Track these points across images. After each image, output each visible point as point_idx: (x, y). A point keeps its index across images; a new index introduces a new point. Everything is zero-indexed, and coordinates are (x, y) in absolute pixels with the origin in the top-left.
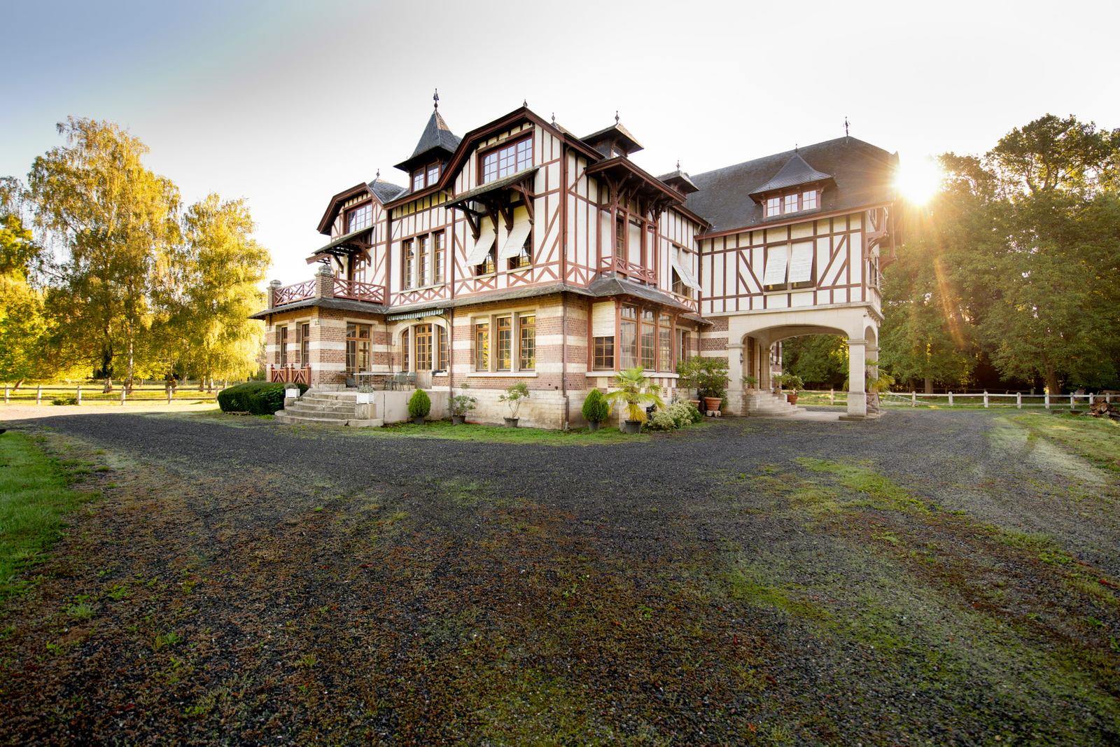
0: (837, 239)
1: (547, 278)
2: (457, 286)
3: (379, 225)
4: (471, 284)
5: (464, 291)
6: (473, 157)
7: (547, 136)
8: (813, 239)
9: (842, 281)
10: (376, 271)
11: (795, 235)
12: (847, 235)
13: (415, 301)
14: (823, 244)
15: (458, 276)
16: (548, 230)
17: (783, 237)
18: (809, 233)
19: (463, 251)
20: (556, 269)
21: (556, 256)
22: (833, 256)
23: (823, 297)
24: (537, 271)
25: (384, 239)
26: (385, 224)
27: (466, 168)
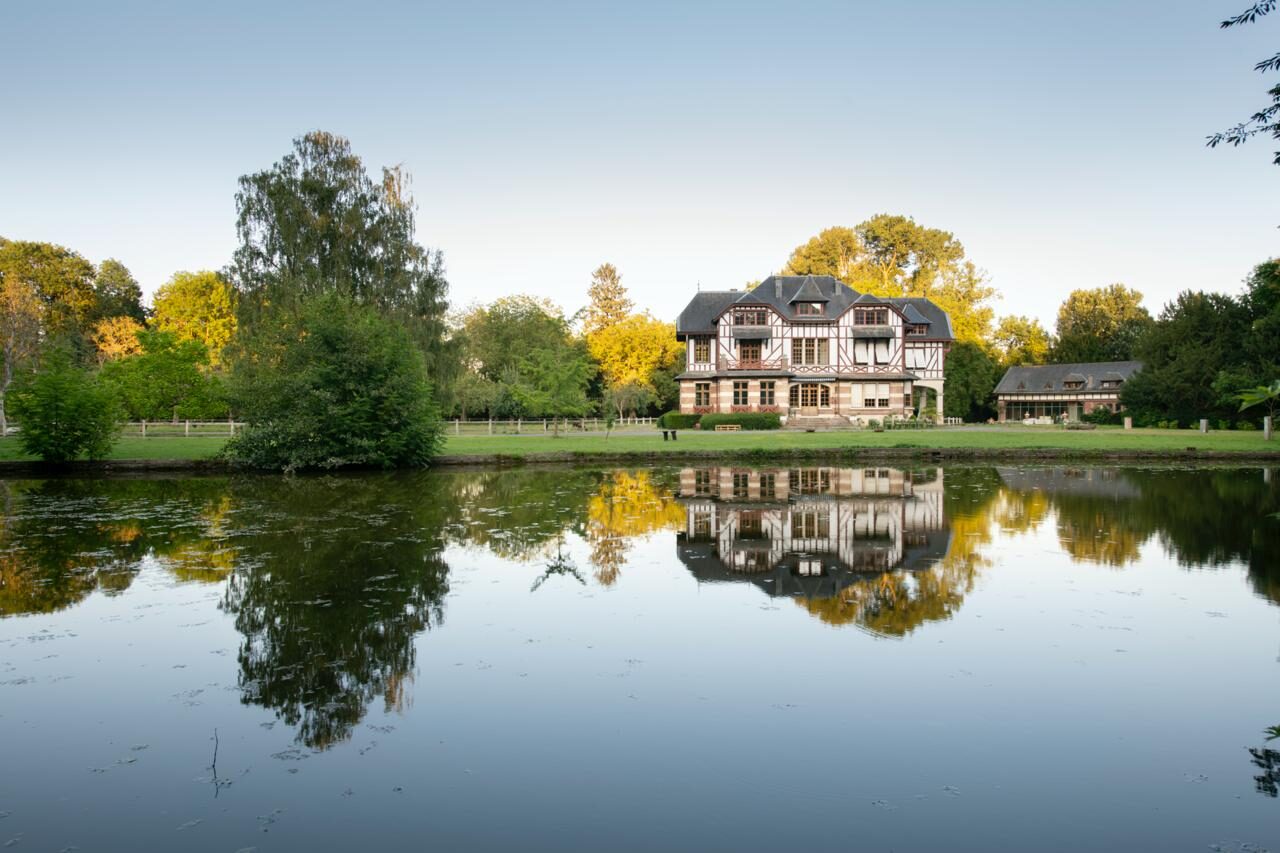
0: (934, 350)
1: (895, 371)
2: (841, 368)
3: (774, 329)
4: (852, 368)
5: (846, 371)
6: (852, 312)
7: (895, 315)
8: (924, 348)
9: (935, 368)
10: (772, 353)
11: (917, 345)
12: (937, 348)
13: (804, 371)
14: (928, 351)
15: (842, 363)
16: (896, 353)
17: (911, 345)
18: (922, 345)
19: (846, 353)
20: (900, 368)
21: (900, 363)
22: (932, 357)
23: (928, 374)
24: (890, 368)
25: (780, 335)
26: (780, 328)
27: (847, 315)
